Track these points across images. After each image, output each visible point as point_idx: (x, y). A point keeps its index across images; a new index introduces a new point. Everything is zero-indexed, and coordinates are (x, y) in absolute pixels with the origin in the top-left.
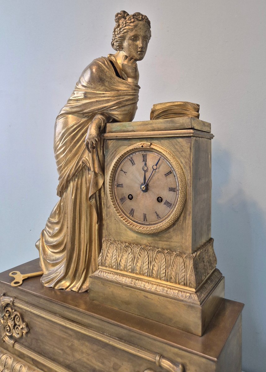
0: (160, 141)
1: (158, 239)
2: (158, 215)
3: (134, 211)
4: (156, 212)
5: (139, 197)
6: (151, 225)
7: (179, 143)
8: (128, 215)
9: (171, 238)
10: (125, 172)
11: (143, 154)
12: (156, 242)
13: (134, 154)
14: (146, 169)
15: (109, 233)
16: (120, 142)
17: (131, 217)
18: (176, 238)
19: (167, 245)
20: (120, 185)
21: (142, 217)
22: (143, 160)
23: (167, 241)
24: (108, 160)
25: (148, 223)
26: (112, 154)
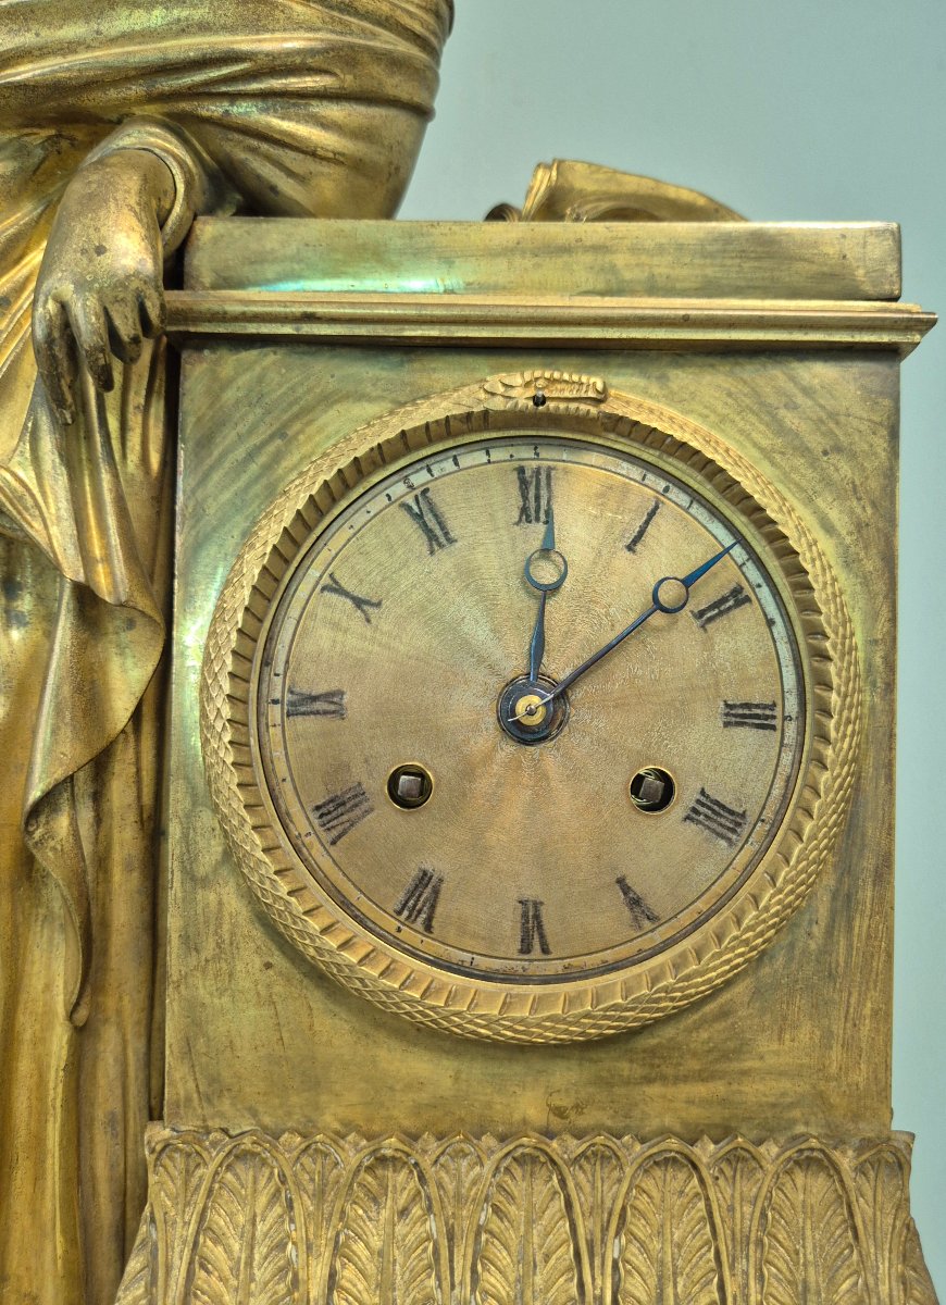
0: (662, 379)
1: (639, 1071)
2: (635, 902)
3: (436, 892)
4: (621, 881)
5: (483, 785)
6: (585, 974)
7: (807, 391)
8: (391, 924)
9: (739, 1052)
10: (359, 603)
11: (521, 470)
12: (619, 1091)
13: (449, 465)
14: (546, 574)
15: (214, 1080)
16: (328, 371)
17: (410, 936)
18: (775, 1046)
19: (705, 1102)
20: (314, 699)
21: (510, 928)
22: (524, 510)
23: (703, 1077)
24: (212, 508)
25: (555, 967)
26: (251, 456)
